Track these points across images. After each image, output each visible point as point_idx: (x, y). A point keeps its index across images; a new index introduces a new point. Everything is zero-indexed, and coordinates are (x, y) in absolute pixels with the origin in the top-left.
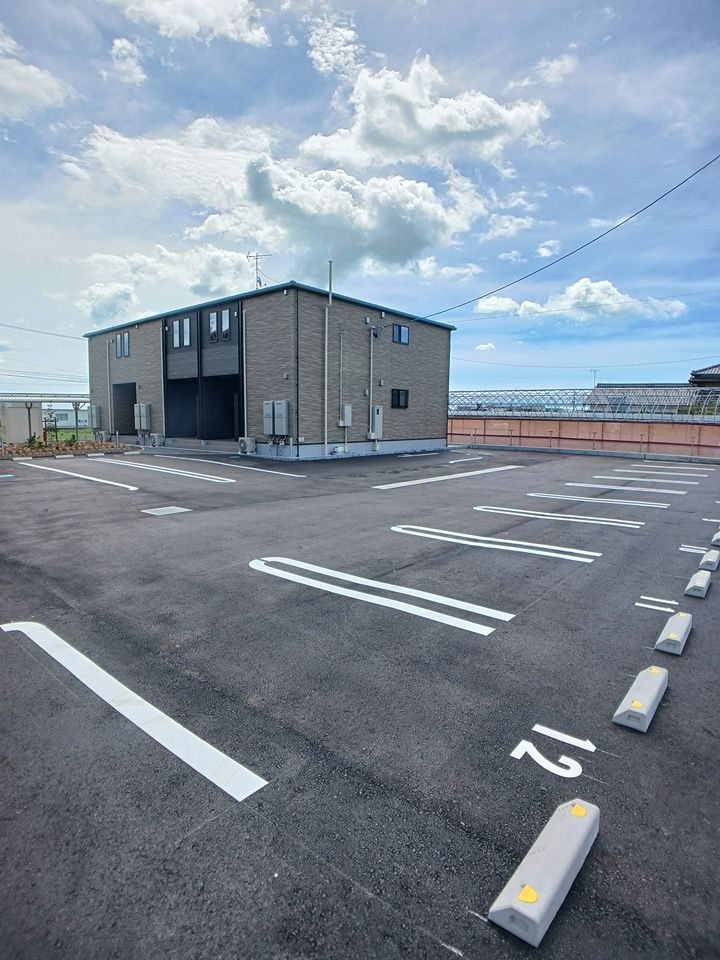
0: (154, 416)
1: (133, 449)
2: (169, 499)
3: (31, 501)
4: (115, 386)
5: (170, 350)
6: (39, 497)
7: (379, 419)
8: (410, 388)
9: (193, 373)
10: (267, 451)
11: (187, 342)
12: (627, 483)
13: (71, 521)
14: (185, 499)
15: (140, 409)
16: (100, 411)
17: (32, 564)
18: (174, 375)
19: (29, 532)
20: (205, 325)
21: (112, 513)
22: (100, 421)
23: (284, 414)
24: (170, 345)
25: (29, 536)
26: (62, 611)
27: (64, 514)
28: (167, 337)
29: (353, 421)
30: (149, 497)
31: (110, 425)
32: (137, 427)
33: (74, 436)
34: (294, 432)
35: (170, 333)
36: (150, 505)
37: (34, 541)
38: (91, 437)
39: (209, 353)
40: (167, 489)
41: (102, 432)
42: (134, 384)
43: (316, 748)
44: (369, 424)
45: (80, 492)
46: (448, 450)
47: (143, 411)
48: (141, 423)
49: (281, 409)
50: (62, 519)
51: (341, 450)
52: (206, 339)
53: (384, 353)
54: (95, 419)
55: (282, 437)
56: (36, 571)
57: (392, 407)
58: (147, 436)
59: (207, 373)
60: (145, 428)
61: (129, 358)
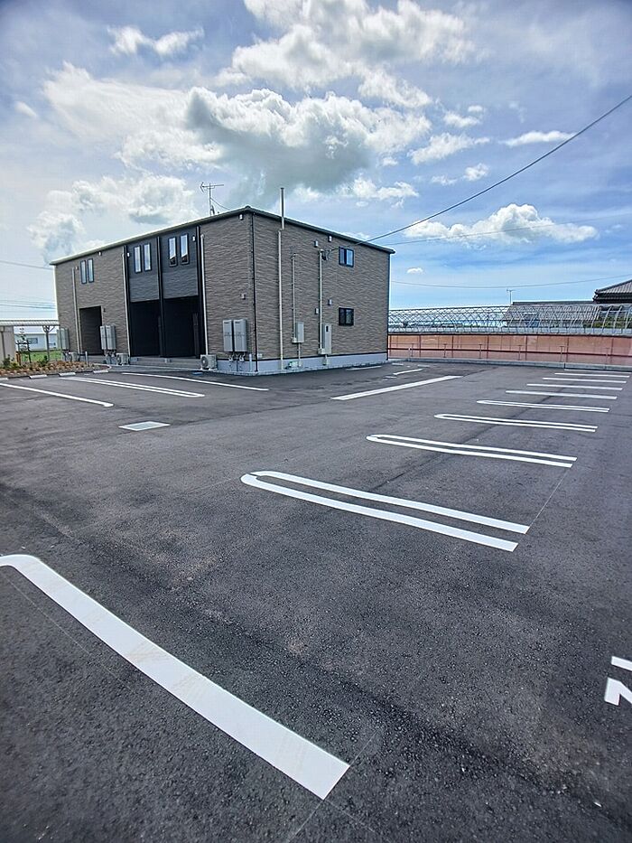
0: (119, 337)
1: (102, 368)
2: (145, 414)
3: (10, 420)
4: (80, 309)
5: (132, 274)
6: (18, 416)
7: (328, 335)
8: (355, 307)
9: (155, 296)
10: (228, 367)
11: (148, 267)
12: (560, 390)
13: (52, 439)
14: (160, 414)
15: (105, 330)
16: (68, 333)
17: (17, 487)
18: (136, 298)
19: (11, 452)
20: (164, 250)
21: (91, 429)
22: (69, 343)
23: (243, 333)
24: (132, 270)
25: (12, 456)
26: (54, 540)
27: (44, 433)
28: (129, 263)
29: (305, 338)
30: (125, 412)
31: (78, 346)
32: (103, 347)
33: (46, 357)
34: (253, 349)
35: (131, 259)
36: (127, 421)
37: (17, 462)
38: (62, 358)
39: (169, 277)
40: (142, 405)
41: (71, 353)
42: (100, 307)
43: (388, 710)
44: (320, 340)
45: (57, 409)
46: (390, 363)
47: (109, 333)
48: (107, 343)
49: (240, 327)
50: (42, 437)
51: (295, 365)
52: (166, 263)
53: (332, 274)
54: (64, 341)
55: (242, 353)
56: (21, 494)
57: (340, 324)
58: (113, 356)
59: (167, 296)
60: (111, 348)
61: (94, 284)
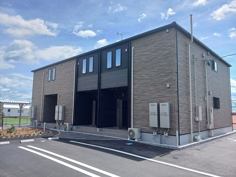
0: (67, 112)
4: (45, 96)
5: (80, 75)
7: (212, 115)
9: (94, 87)
10: (152, 139)
11: (91, 70)
15: (59, 109)
16: (36, 109)
18: (81, 88)
22: (36, 114)
24: (80, 72)
28: (79, 69)
32: (56, 118)
34: (176, 126)
35: (80, 66)
39: (105, 76)
41: (36, 121)
42: (57, 95)
47: (61, 110)
48: (58, 116)
52: (104, 67)
54: (33, 113)
55: (166, 129)
58: (61, 124)
59: (103, 87)
60: (61, 120)
61: (55, 81)
